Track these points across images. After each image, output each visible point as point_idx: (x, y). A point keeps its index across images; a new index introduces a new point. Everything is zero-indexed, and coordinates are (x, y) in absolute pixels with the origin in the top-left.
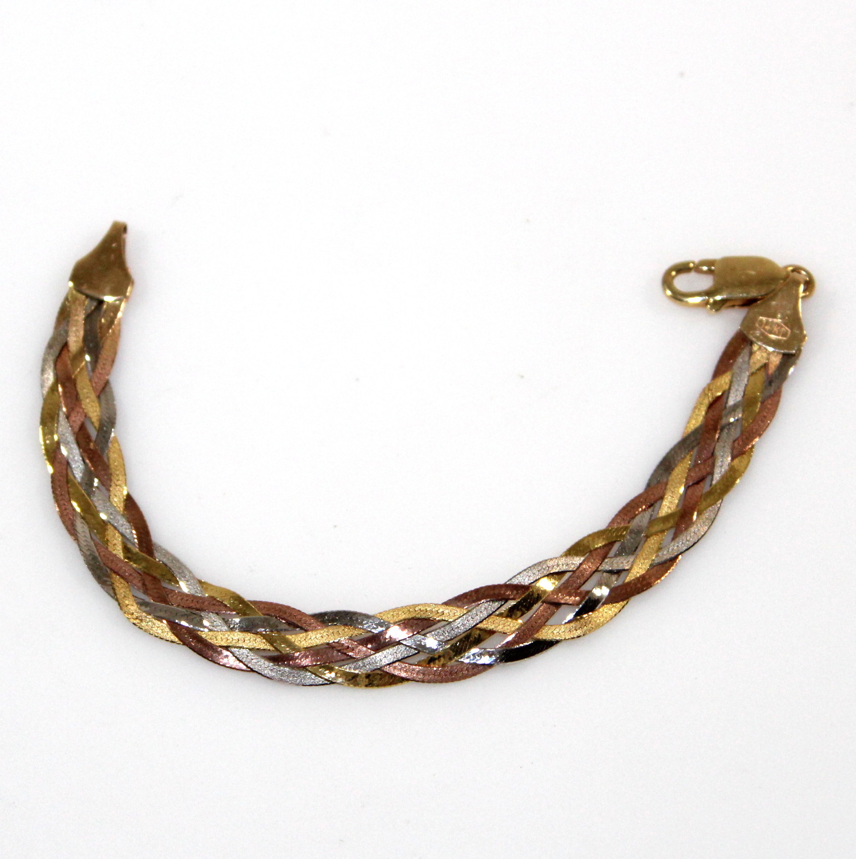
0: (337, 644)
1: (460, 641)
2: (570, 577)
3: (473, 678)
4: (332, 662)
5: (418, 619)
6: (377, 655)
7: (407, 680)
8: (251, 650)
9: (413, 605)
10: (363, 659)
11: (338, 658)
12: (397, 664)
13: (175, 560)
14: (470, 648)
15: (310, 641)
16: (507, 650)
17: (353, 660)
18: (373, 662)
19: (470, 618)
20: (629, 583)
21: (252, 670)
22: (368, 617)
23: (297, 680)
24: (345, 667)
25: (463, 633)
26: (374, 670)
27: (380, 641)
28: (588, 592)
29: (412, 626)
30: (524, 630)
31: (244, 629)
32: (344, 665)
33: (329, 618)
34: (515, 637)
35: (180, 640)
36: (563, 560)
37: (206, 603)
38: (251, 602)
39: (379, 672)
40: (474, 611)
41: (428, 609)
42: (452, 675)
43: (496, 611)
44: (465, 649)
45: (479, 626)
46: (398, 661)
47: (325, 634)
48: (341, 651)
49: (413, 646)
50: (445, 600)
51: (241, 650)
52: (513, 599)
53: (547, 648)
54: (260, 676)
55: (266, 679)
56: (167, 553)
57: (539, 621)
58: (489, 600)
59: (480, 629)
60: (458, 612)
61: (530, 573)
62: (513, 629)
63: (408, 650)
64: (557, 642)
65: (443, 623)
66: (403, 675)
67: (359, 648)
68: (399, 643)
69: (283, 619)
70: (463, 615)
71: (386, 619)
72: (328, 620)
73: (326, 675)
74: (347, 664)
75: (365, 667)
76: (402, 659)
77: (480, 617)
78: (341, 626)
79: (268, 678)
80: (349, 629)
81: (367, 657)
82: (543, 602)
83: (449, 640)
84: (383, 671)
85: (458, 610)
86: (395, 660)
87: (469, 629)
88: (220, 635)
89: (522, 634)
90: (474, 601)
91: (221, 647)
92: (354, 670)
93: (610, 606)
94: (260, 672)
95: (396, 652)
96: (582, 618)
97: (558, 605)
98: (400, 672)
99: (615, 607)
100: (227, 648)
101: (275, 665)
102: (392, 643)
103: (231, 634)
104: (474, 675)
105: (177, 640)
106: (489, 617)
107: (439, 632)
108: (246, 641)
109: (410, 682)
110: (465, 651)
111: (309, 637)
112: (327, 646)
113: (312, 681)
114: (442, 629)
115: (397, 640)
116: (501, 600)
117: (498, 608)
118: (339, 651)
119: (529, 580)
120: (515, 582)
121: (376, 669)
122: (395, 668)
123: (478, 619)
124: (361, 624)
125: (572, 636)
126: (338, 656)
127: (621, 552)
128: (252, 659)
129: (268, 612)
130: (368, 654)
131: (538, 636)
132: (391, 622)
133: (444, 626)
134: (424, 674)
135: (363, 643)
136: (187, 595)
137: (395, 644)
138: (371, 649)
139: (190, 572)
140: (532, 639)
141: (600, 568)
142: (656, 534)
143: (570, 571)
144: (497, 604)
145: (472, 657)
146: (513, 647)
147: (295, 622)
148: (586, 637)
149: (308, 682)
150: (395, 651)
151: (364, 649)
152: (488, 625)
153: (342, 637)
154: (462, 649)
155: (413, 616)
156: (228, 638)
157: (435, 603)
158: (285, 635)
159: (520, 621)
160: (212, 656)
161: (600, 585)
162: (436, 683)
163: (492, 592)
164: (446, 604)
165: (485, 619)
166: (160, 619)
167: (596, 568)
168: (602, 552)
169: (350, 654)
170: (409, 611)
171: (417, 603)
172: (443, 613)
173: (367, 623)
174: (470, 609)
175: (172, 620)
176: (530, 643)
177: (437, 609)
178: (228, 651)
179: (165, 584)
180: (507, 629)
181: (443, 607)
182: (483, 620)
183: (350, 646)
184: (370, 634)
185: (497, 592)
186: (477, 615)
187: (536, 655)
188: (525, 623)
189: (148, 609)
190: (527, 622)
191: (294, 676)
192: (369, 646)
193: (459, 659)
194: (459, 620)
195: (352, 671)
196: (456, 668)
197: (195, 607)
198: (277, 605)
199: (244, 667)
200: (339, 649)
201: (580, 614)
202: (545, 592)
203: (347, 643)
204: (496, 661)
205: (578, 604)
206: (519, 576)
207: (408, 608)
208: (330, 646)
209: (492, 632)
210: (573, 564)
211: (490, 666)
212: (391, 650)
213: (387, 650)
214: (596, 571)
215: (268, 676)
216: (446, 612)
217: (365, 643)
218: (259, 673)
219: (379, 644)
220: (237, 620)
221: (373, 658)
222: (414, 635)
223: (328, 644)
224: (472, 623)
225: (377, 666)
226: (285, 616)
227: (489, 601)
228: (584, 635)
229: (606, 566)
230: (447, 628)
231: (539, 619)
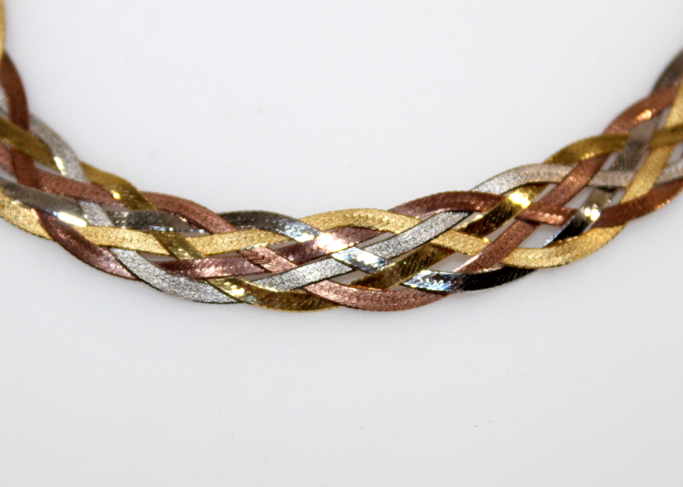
0: (249, 253)
1: (408, 259)
2: (553, 190)
3: (422, 308)
4: (242, 275)
5: (356, 228)
6: (300, 269)
7: (335, 304)
8: (139, 252)
9: (351, 210)
10: (281, 274)
11: (250, 271)
12: (324, 283)
13: (55, 136)
14: (419, 270)
15: (215, 247)
16: (467, 275)
17: (269, 274)
18: (294, 279)
19: (422, 230)
20: (627, 204)
21: (137, 278)
22: (292, 221)
23: (195, 295)
24: (257, 282)
25: (413, 249)
26: (294, 289)
27: (305, 253)
28: (574, 212)
29: (347, 236)
30: (491, 252)
31: (132, 225)
32: (257, 280)
33: (243, 219)
34: (479, 259)
35: (50, 234)
36: (545, 169)
37: (87, 191)
38: (145, 194)
39: (301, 292)
40: (429, 222)
41: (370, 216)
42: (394, 303)
43: (456, 224)
44: (414, 269)
45: (432, 242)
46: (328, 279)
47: (234, 239)
48: (255, 262)
49: (346, 261)
50: (393, 206)
51: (126, 251)
52: (480, 211)
53: (518, 277)
54: (148, 286)
55: (155, 290)
56: (45, 128)
57: (511, 242)
58: (449, 209)
59: (434, 246)
60: (409, 222)
61: (504, 181)
62: (476, 250)
63: (340, 266)
64: (531, 270)
65: (388, 235)
66: (332, 297)
67: (277, 259)
68: (328, 256)
69: (184, 217)
70: (414, 226)
71: (315, 225)
72: (241, 222)
73: (232, 291)
74: (260, 279)
75: (284, 283)
76: (332, 277)
77: (436, 231)
78: (256, 231)
79: (158, 289)
80: (267, 234)
81: (286, 271)
82: (518, 218)
83: (393, 258)
84: (307, 291)
85: (408, 219)
86: (322, 277)
87: (421, 245)
88: (101, 232)
89: (488, 256)
90: (429, 210)
91: (101, 246)
92: (269, 286)
93: (600, 230)
94: (148, 281)
95: (324, 268)
96: (564, 242)
97: (535, 224)
98: (327, 294)
99: (608, 233)
100: (109, 248)
101: (167, 273)
102: (321, 256)
103: (115, 230)
104: (423, 304)
105: (46, 235)
106: (448, 232)
107: (381, 247)
108: (133, 242)
109: (340, 307)
110: (413, 272)
111: (214, 241)
112: (236, 254)
113: (214, 297)
114: (386, 242)
115: (327, 252)
116: (465, 211)
117: (460, 221)
118: (251, 261)
119: (501, 188)
120: (483, 190)
121: (297, 288)
122: (322, 288)
123: (433, 232)
124: (283, 229)
125: (552, 265)
126: (249, 267)
127: (618, 167)
128: (140, 265)
129: (165, 207)
130: (288, 268)
131: (508, 260)
132: (321, 229)
133: (389, 239)
134: (358, 299)
135: (282, 253)
136: (64, 180)
137: (324, 257)
138: (292, 262)
139: (72, 152)
140: (500, 263)
141: (592, 182)
142: (662, 146)
143: (553, 183)
144: (458, 216)
145: (422, 281)
146: (475, 273)
147: (199, 221)
148: (568, 266)
149: (210, 298)
150: (323, 266)
151: (284, 261)
152: (445, 241)
153: (256, 243)
154: (409, 270)
155: (349, 223)
156: (111, 236)
157: (379, 209)
158: (184, 237)
159: (486, 240)
160: (88, 257)
161: (589, 204)
162: (373, 311)
163: (452, 201)
164: (393, 211)
165: (442, 233)
166: (28, 205)
167: (585, 182)
168: (594, 164)
169: (266, 266)
170: (345, 216)
171: (356, 207)
172: (388, 223)
173: (290, 228)
174: (423, 219)
175: (42, 208)
176: (497, 268)
177: (381, 216)
178: (109, 251)
179: (39, 166)
180: (469, 249)
181: (388, 214)
182: (439, 235)
183: (266, 256)
184: (292, 243)
185: (458, 200)
186: (432, 227)
187: (504, 285)
188: (493, 243)
189: (13, 193)
190: (495, 241)
191: (191, 289)
192: (291, 259)
193: (405, 282)
194: (409, 232)
195: (267, 288)
196: (400, 294)
197: (73, 195)
198: (177, 199)
199: (129, 275)
200: (251, 258)
201: (563, 236)
202: (519, 207)
203: (262, 252)
204: (451, 288)
205: (561, 225)
206: (488, 183)
207: (343, 214)
208: (240, 254)
209: (448, 251)
210: (557, 174)
211: (443, 294)
212: (318, 264)
213: (313, 265)
214: (587, 185)
215: (158, 286)
216: (393, 220)
217: (286, 253)
218: (147, 283)
219: (303, 257)
220: (126, 214)
221: (294, 273)
222: (349, 247)
223: (238, 251)
224: (426, 237)
225: (299, 283)
226: (186, 214)
227: (449, 211)
228: (567, 263)
229: (598, 181)
230: (392, 241)
231: (511, 239)
